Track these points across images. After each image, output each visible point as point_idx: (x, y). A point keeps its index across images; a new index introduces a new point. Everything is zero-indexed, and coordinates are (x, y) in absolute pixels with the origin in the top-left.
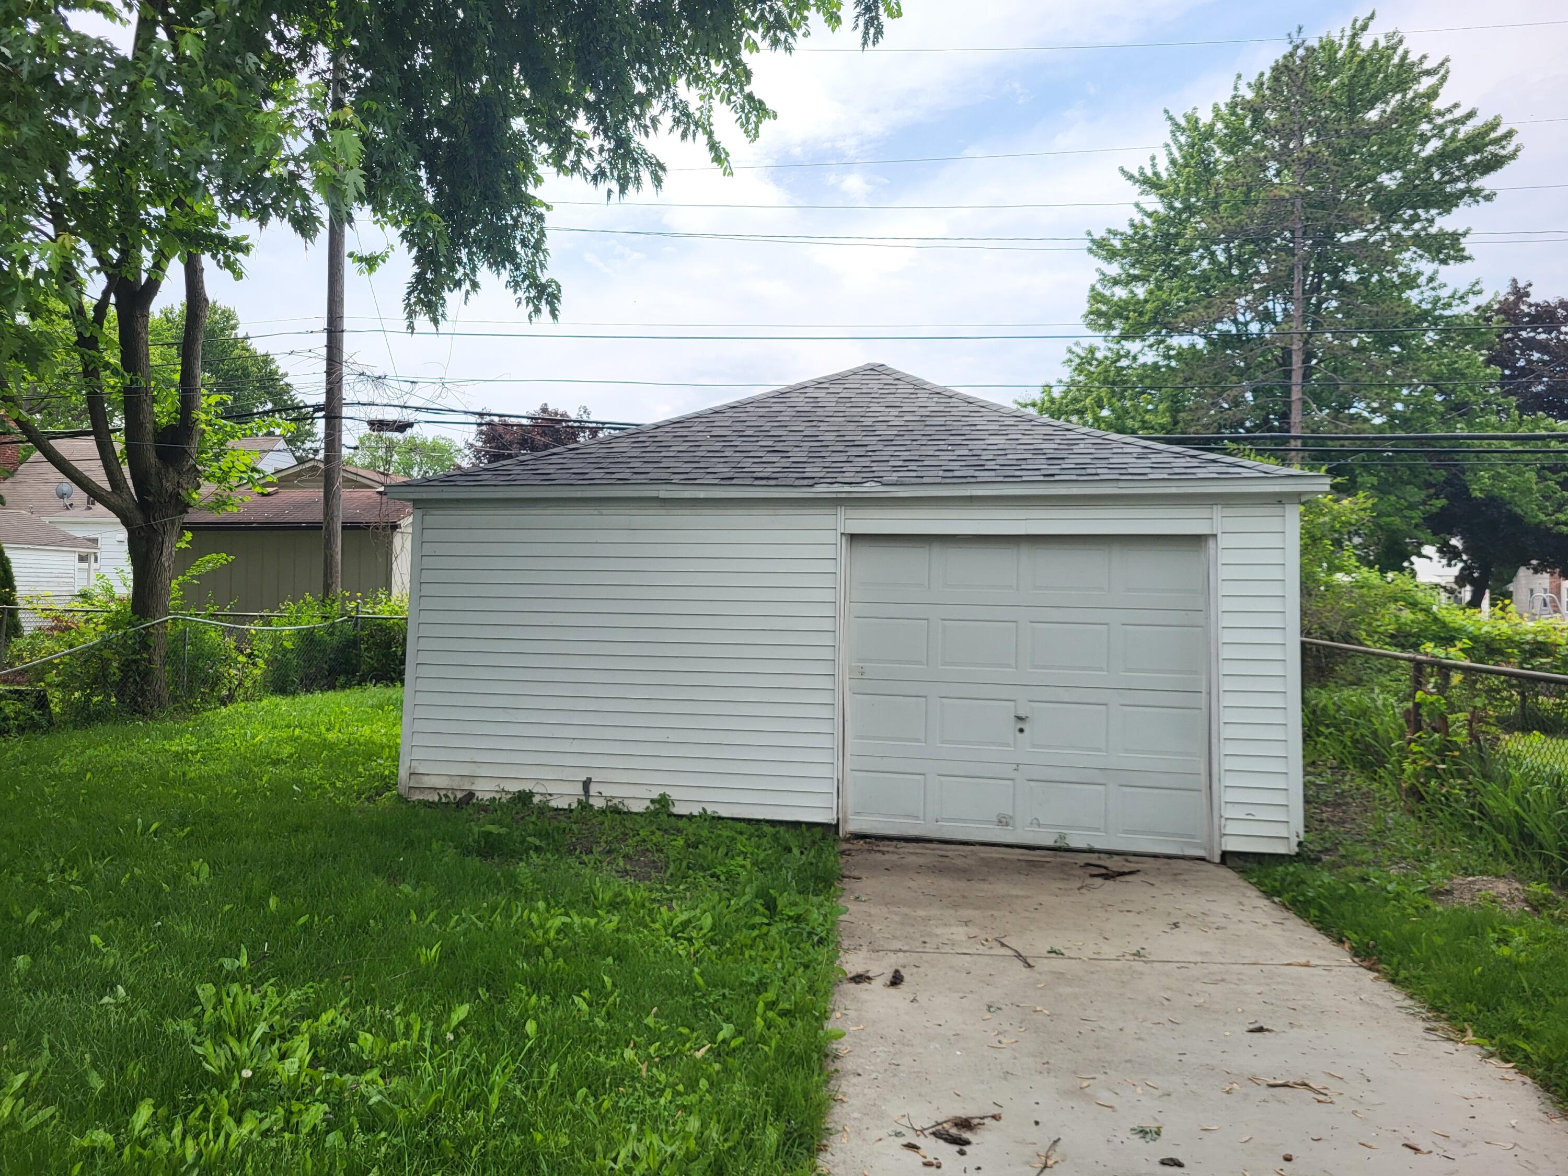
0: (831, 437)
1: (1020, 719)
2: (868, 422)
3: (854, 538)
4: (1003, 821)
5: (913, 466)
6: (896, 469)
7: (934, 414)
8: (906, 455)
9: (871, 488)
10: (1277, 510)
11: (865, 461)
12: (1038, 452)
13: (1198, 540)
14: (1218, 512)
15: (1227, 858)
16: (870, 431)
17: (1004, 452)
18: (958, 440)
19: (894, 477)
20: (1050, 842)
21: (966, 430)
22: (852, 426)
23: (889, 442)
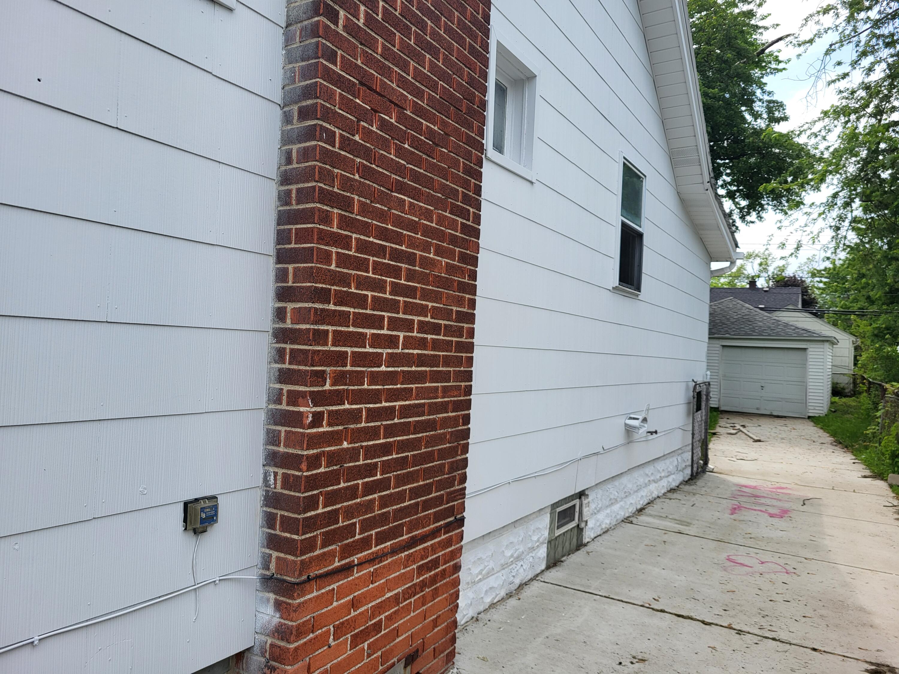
0: (718, 321)
1: (762, 387)
2: (728, 317)
3: (724, 346)
4: (758, 409)
5: (738, 330)
6: (734, 331)
7: (746, 315)
8: (737, 327)
9: (727, 336)
10: (822, 343)
11: (726, 329)
12: (769, 327)
13: (805, 349)
14: (808, 343)
15: (809, 417)
16: (728, 320)
17: (761, 327)
18: (750, 323)
19: (733, 333)
20: (769, 413)
21: (753, 320)
22: (724, 318)
23: (733, 323)
